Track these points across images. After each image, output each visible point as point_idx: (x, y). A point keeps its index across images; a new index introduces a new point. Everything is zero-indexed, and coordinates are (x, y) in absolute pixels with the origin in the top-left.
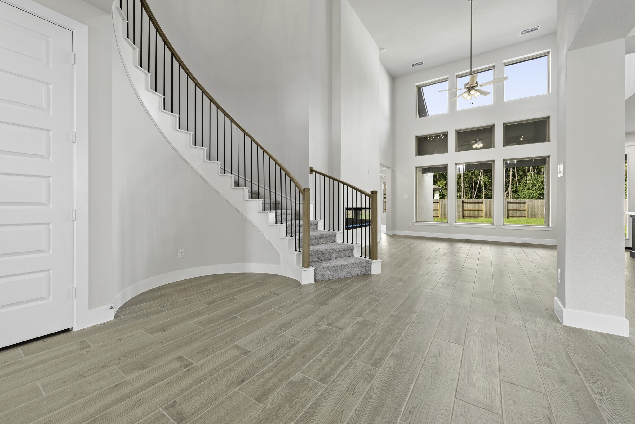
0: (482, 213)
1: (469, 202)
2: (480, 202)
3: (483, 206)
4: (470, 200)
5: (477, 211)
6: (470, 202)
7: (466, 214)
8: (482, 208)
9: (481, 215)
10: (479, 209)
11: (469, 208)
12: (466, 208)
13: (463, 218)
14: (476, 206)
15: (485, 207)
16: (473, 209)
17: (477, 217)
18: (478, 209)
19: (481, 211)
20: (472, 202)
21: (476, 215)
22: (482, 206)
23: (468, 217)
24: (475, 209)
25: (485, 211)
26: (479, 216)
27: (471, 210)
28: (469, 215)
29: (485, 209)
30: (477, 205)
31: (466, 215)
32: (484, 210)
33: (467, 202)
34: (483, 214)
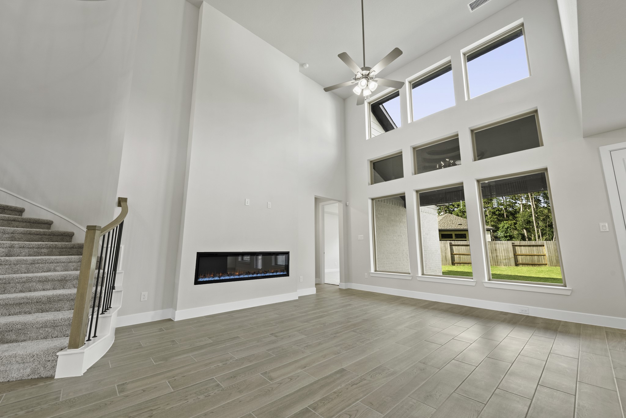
0: (544, 259)
1: (522, 244)
2: (540, 244)
3: (545, 250)
4: (523, 243)
5: (536, 257)
6: (524, 244)
7: (520, 260)
8: (543, 253)
9: (543, 261)
10: (539, 254)
11: (523, 253)
12: (518, 252)
13: (516, 266)
14: (535, 251)
15: (548, 252)
16: (530, 253)
17: (538, 265)
18: (537, 254)
19: (542, 256)
20: (526, 244)
21: (536, 263)
22: (542, 250)
23: (523, 264)
24: (533, 254)
25: (549, 256)
26: (541, 263)
27: (526, 255)
28: (524, 262)
29: (549, 254)
30: (535, 248)
31: (521, 262)
32: (547, 255)
33: (519, 244)
34: (546, 260)
